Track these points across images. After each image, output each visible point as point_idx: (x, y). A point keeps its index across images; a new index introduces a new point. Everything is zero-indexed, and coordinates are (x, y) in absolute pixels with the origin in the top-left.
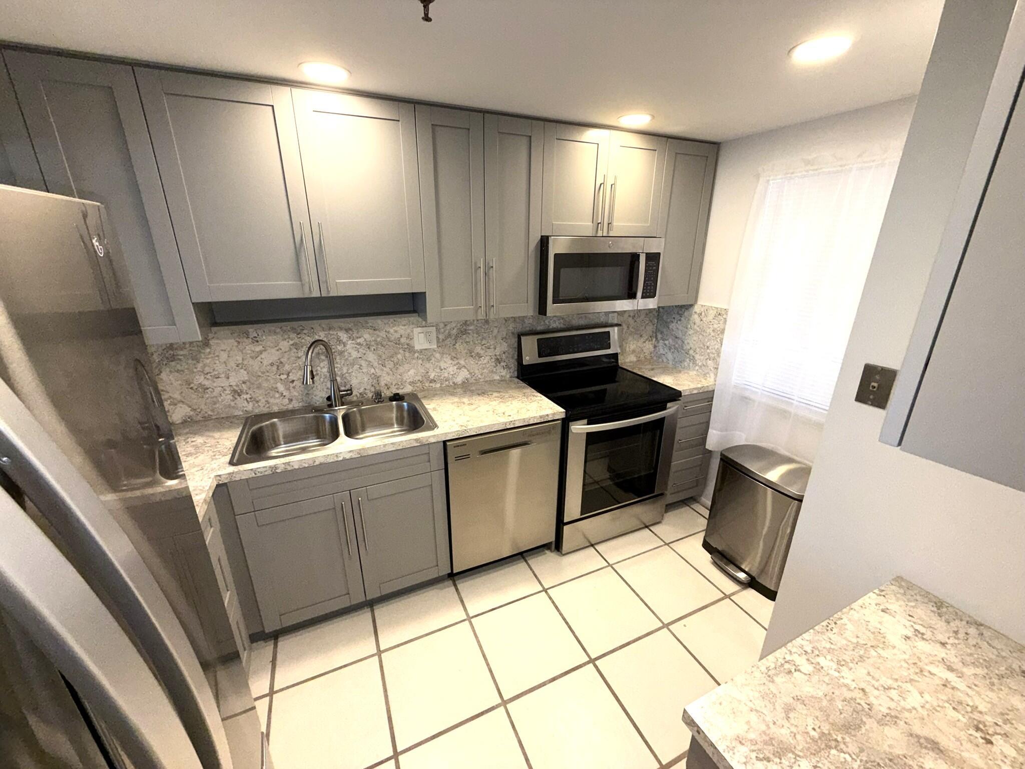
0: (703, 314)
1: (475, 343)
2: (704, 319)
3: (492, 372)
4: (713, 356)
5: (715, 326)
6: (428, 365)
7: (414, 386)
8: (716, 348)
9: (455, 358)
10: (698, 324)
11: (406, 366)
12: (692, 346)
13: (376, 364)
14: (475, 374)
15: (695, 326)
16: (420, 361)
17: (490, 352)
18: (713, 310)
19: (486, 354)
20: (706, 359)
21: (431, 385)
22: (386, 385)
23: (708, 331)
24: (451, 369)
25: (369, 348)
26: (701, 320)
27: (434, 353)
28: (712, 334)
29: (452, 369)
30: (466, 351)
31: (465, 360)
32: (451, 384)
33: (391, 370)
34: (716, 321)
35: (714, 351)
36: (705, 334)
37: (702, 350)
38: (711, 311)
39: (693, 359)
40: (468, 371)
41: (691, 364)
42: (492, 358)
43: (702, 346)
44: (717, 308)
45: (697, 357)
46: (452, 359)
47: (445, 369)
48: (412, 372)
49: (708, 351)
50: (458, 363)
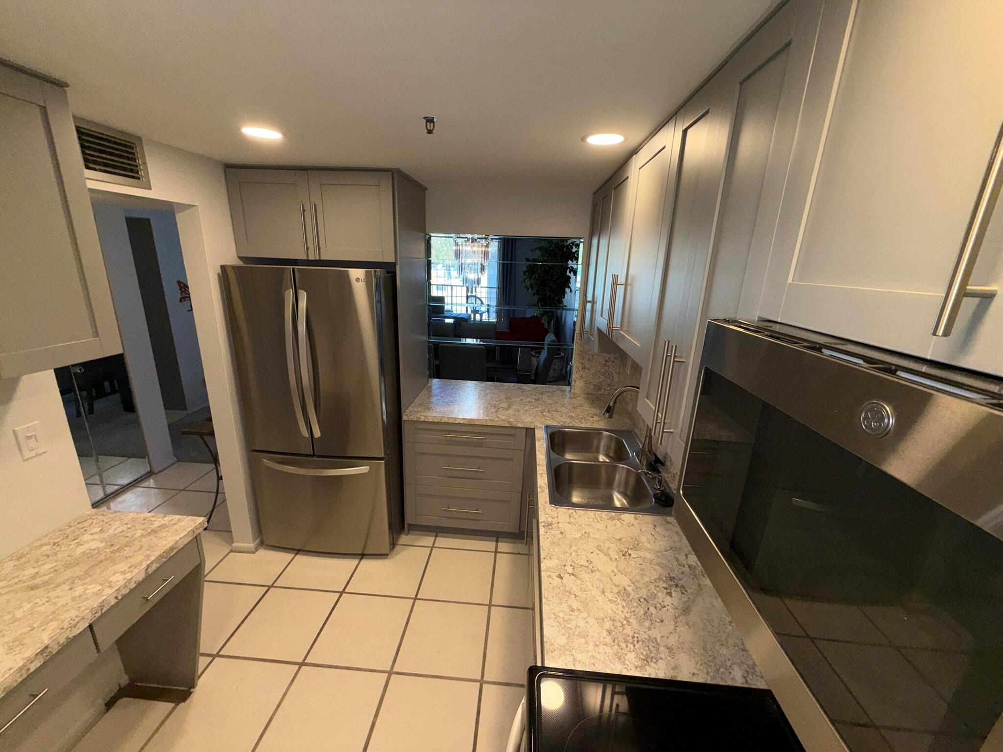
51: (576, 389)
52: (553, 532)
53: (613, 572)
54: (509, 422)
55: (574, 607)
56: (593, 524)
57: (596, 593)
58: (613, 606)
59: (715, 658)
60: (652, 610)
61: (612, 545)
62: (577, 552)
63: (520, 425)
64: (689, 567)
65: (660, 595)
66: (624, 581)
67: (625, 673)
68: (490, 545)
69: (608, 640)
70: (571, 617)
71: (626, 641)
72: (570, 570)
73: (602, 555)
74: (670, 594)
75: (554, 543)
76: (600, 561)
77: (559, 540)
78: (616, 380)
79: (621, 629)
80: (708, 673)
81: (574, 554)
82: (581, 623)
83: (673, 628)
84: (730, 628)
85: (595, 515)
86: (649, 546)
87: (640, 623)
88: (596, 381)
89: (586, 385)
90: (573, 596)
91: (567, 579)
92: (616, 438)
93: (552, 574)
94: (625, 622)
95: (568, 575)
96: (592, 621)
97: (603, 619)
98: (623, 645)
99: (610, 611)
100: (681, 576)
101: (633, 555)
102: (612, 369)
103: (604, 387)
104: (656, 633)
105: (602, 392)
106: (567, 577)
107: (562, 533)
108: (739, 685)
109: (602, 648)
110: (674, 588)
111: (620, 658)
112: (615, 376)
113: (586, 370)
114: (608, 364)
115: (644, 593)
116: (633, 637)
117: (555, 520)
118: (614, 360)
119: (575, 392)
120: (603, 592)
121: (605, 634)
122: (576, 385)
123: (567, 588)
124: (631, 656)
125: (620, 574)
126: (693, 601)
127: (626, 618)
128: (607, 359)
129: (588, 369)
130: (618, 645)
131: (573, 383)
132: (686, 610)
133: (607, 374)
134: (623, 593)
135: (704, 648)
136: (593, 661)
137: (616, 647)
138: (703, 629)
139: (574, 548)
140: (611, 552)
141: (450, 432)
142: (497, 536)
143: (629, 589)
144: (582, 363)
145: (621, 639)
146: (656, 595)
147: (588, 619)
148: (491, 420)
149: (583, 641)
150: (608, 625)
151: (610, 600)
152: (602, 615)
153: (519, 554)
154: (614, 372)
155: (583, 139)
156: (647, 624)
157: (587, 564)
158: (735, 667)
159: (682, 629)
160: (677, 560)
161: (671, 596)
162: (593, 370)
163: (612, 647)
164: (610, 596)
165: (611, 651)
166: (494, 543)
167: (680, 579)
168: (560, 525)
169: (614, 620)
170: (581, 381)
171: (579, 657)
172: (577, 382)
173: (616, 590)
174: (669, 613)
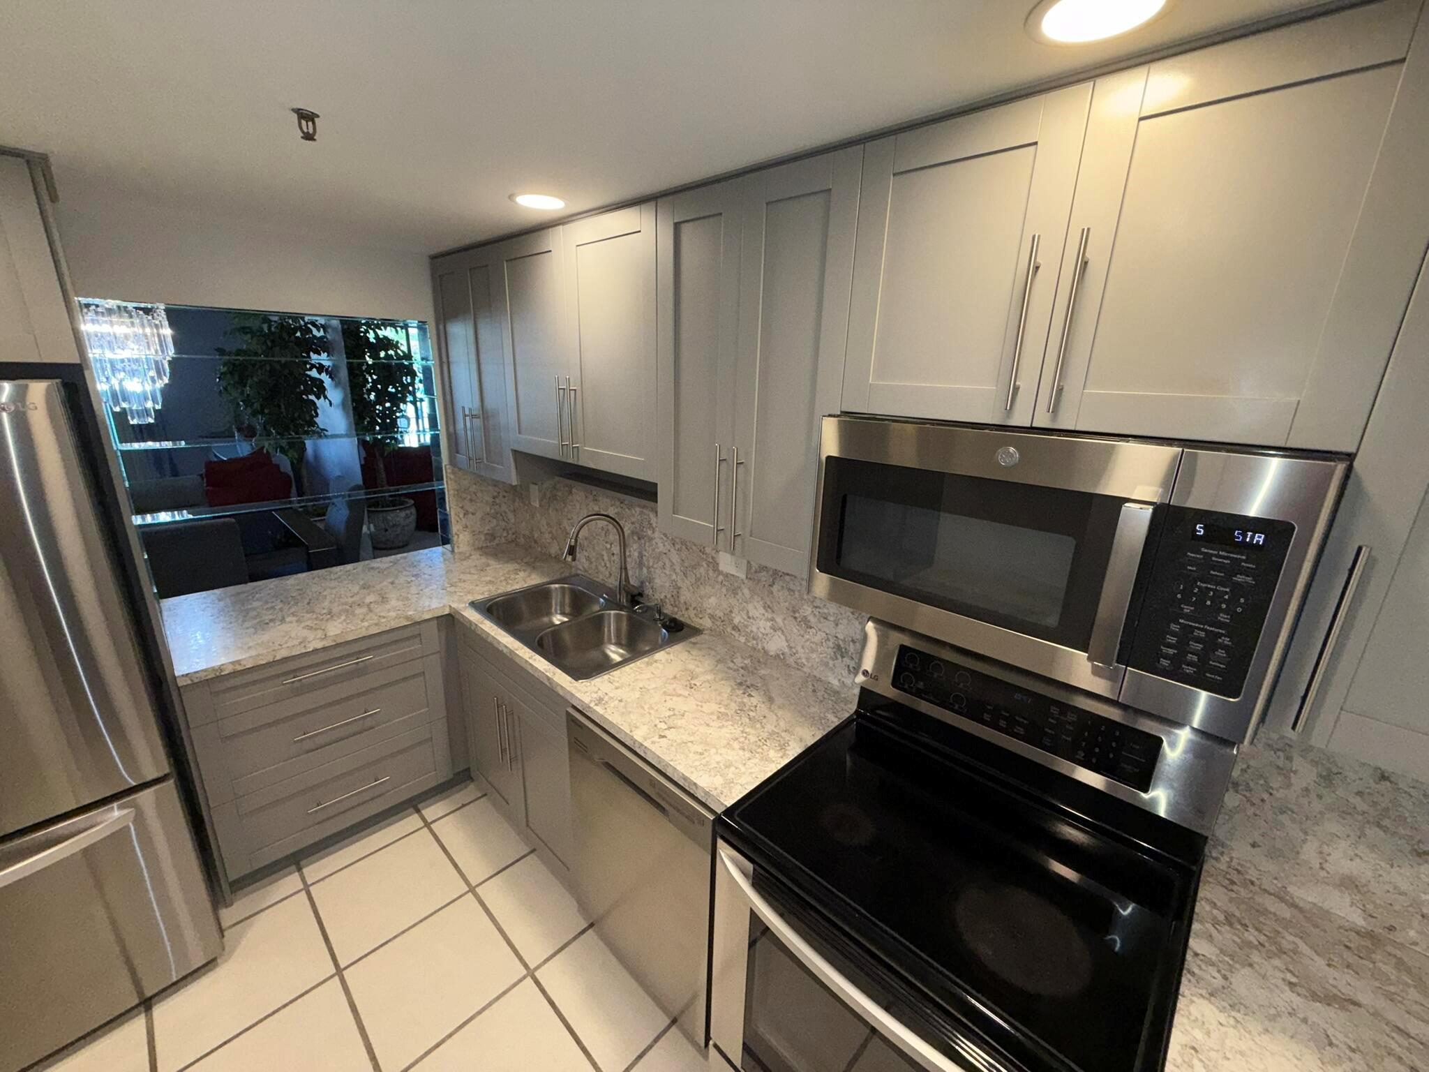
1: (802, 599)
3: (826, 664)
6: (733, 601)
7: (713, 622)
9: (769, 607)
11: (708, 589)
13: (678, 571)
14: (797, 652)
16: (724, 590)
17: (828, 627)
19: (820, 626)
21: (733, 632)
22: (685, 603)
24: (762, 623)
25: (673, 544)
27: (742, 586)
29: (762, 626)
30: (787, 604)
31: (785, 619)
32: (760, 647)
33: (692, 585)
40: (787, 641)
42: (828, 639)
46: (764, 608)
47: (753, 618)
48: (713, 600)
50: (773, 619)
51: (461, 545)
52: (612, 705)
53: (697, 705)
54: (407, 618)
55: (700, 751)
56: (638, 677)
57: (703, 729)
58: (724, 730)
59: (813, 718)
60: (751, 714)
61: (675, 685)
62: (652, 708)
63: (427, 616)
64: (742, 668)
65: (745, 700)
66: (713, 707)
67: (780, 767)
68: (413, 821)
69: (748, 755)
70: (707, 759)
71: (759, 746)
72: (664, 726)
73: (675, 698)
74: (750, 695)
75: (623, 713)
76: (678, 704)
77: (625, 708)
78: (513, 521)
79: (747, 741)
80: (819, 729)
81: (652, 712)
82: (718, 758)
83: (775, 717)
84: (802, 693)
85: (631, 668)
86: (701, 670)
87: (753, 727)
88: (487, 528)
89: (475, 537)
90: (690, 744)
91: (671, 734)
92: (568, 588)
93: (653, 739)
94: (745, 735)
95: (667, 731)
96: (723, 751)
97: (728, 744)
98: (760, 750)
99: (727, 735)
100: (745, 679)
101: (698, 684)
102: (504, 507)
103: (499, 535)
104: (769, 728)
105: (497, 541)
106: (667, 733)
107: (621, 701)
108: (837, 724)
109: (750, 763)
110: (749, 690)
111: (767, 759)
112: (511, 516)
113: (470, 515)
114: (497, 501)
115: (734, 706)
116: (760, 740)
117: (600, 693)
118: (505, 494)
119: (461, 550)
120: (708, 725)
121: (741, 752)
122: (460, 540)
123: (679, 741)
124: (772, 754)
125: (704, 704)
126: (768, 690)
127: (742, 732)
128: (496, 494)
129: (473, 514)
130: (758, 753)
131: (455, 538)
132: (771, 700)
133: (499, 515)
134: (721, 716)
135: (803, 716)
136: (754, 776)
137: (757, 755)
138: (791, 704)
139: (646, 707)
140: (680, 692)
141: (294, 672)
142: (413, 804)
143: (722, 710)
144: (462, 508)
145: (754, 747)
146: (743, 702)
147: (719, 751)
148: (376, 624)
149: (732, 769)
150: (736, 745)
151: (719, 727)
152: (725, 742)
153: (464, 806)
154: (507, 511)
155: (511, 197)
156: (758, 726)
157: (672, 713)
158: (827, 715)
159: (780, 713)
160: (729, 668)
161: (752, 696)
162: (479, 515)
163: (754, 757)
164: (716, 724)
165: (757, 760)
166: (416, 816)
167: (746, 681)
168: (611, 695)
169: (737, 739)
170: (466, 533)
171: (743, 780)
172: (461, 536)
173: (715, 717)
174: (763, 709)
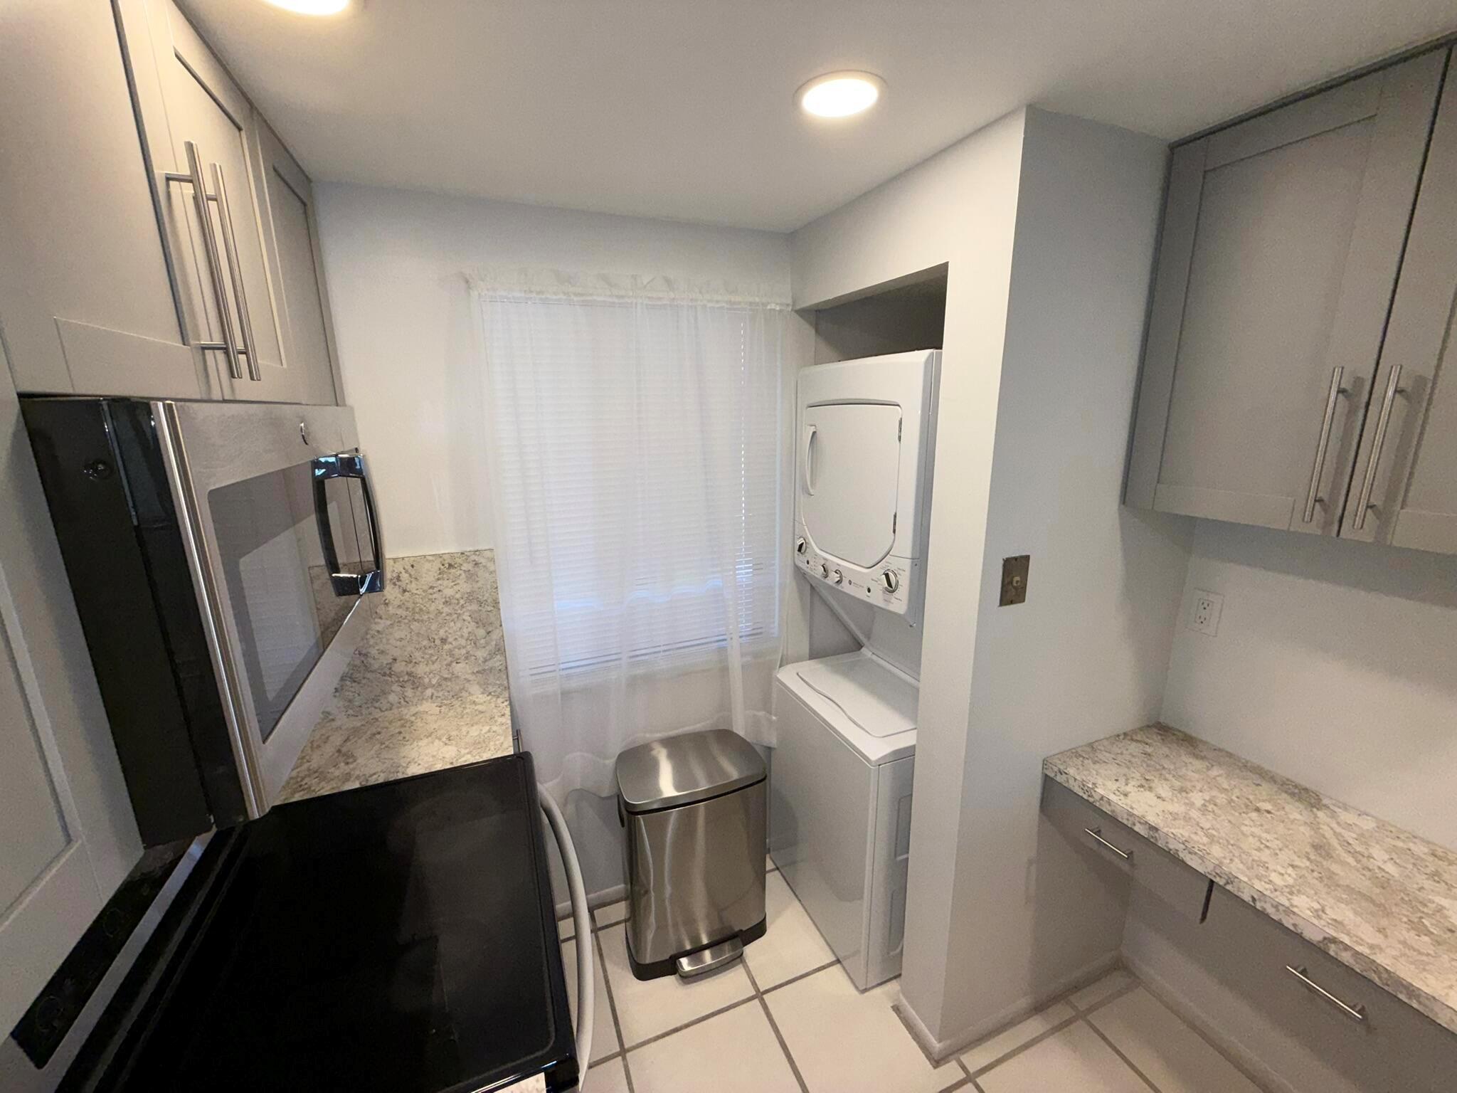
0: (404, 576)
2: (412, 587)
4: (463, 651)
5: (448, 592)
8: (466, 635)
10: (397, 603)
12: (397, 653)
15: (390, 608)
18: (429, 561)
20: (449, 665)
23: (432, 608)
26: (405, 591)
28: (446, 610)
34: (446, 583)
35: (463, 642)
36: (425, 617)
37: (431, 651)
38: (427, 566)
39: (414, 681)
41: (409, 693)
43: (425, 643)
44: (440, 556)
45: (421, 670)
49: (446, 647)
